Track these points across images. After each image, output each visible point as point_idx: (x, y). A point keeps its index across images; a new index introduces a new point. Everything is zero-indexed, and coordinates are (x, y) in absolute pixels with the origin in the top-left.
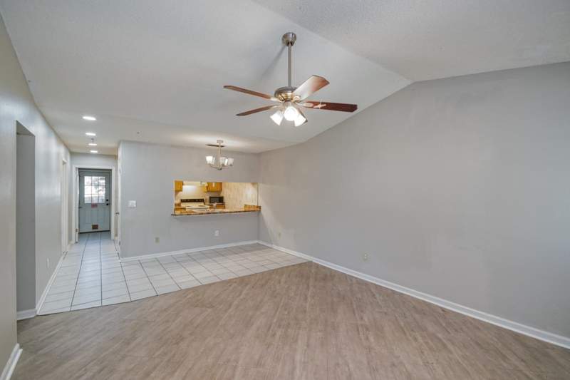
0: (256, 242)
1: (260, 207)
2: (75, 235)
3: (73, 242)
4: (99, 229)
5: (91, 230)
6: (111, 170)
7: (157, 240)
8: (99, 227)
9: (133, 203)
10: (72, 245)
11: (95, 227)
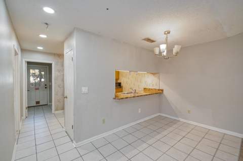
0: (159, 114)
1: (162, 90)
2: (25, 111)
3: (24, 117)
4: (41, 104)
5: (35, 105)
6: (51, 64)
7: (104, 121)
8: (41, 102)
9: (85, 90)
10: (23, 120)
11: (38, 103)
